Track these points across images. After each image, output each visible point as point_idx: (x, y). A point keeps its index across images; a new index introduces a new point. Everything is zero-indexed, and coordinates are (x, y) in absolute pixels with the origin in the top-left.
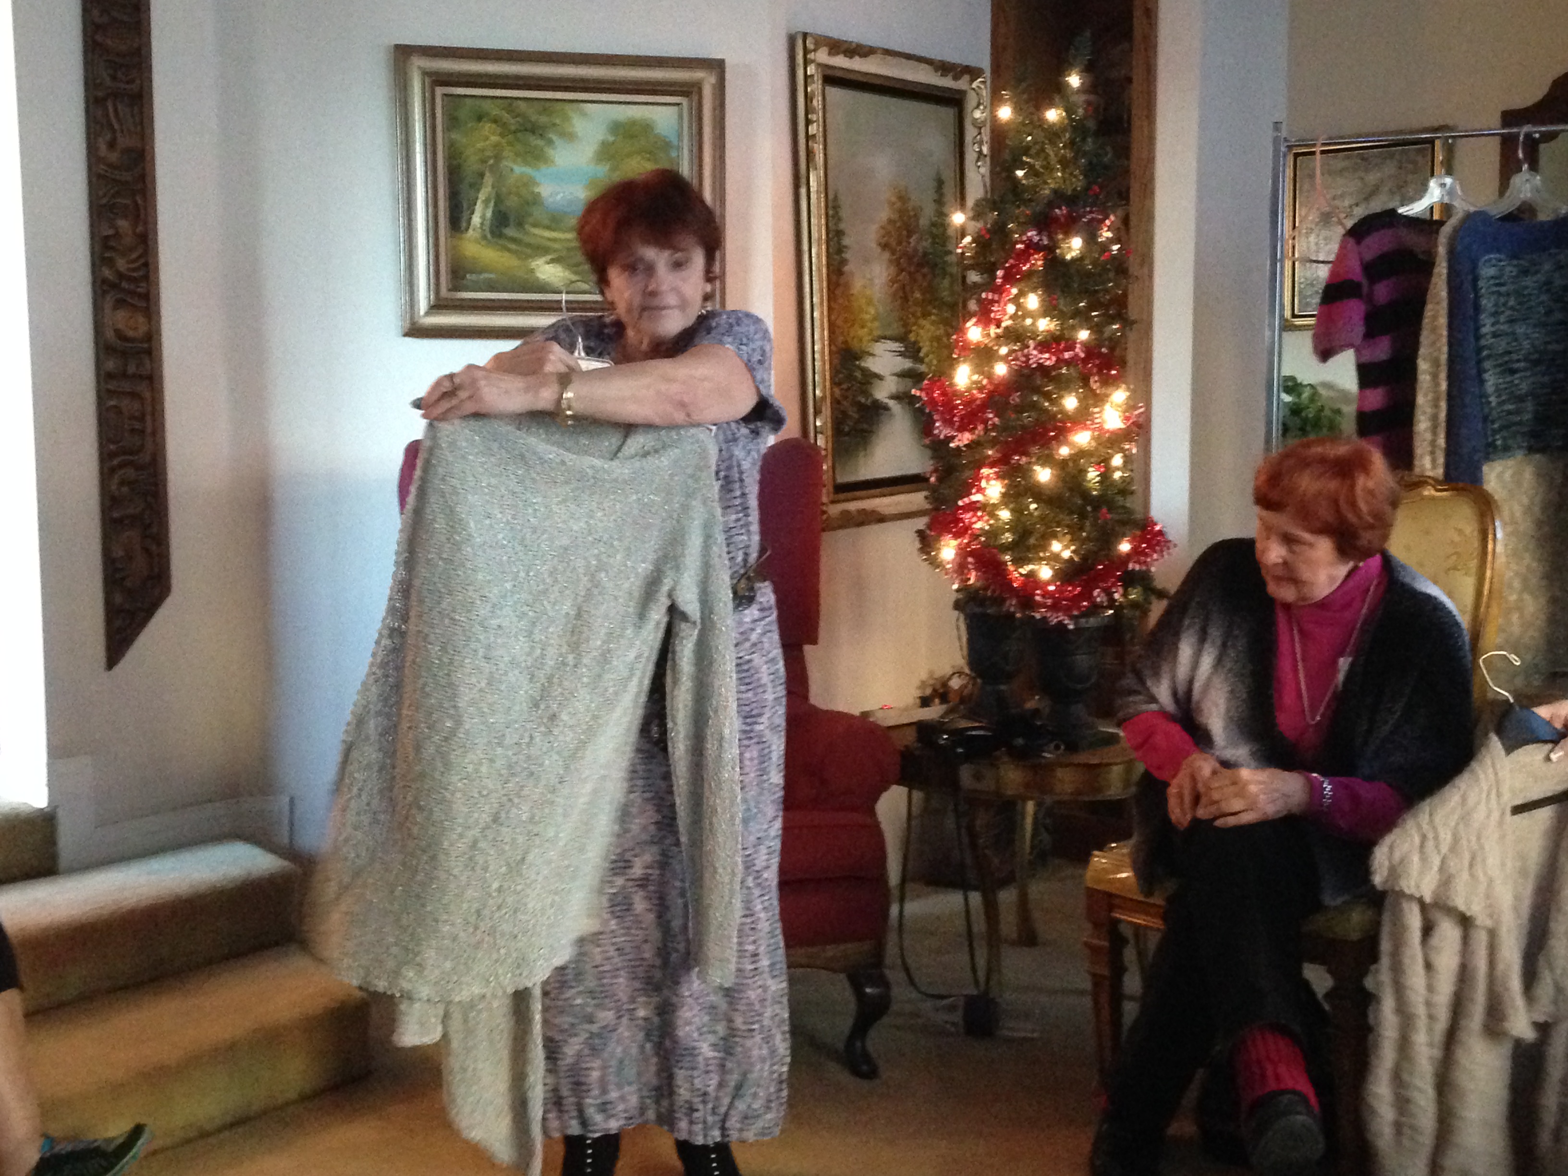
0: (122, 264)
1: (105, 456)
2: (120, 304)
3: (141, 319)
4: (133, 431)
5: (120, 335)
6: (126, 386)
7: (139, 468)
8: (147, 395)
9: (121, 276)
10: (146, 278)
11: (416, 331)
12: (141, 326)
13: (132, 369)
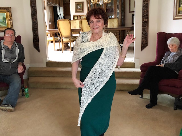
0: (145, 14)
1: (142, 32)
2: (144, 18)
3: (146, 19)
4: (145, 30)
5: (144, 21)
6: (145, 26)
7: (145, 33)
8: (147, 27)
9: (145, 16)
10: (147, 15)
11: (174, 19)
12: (147, 20)
13: (145, 24)
